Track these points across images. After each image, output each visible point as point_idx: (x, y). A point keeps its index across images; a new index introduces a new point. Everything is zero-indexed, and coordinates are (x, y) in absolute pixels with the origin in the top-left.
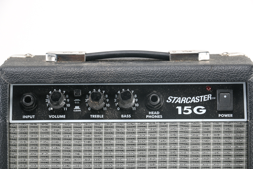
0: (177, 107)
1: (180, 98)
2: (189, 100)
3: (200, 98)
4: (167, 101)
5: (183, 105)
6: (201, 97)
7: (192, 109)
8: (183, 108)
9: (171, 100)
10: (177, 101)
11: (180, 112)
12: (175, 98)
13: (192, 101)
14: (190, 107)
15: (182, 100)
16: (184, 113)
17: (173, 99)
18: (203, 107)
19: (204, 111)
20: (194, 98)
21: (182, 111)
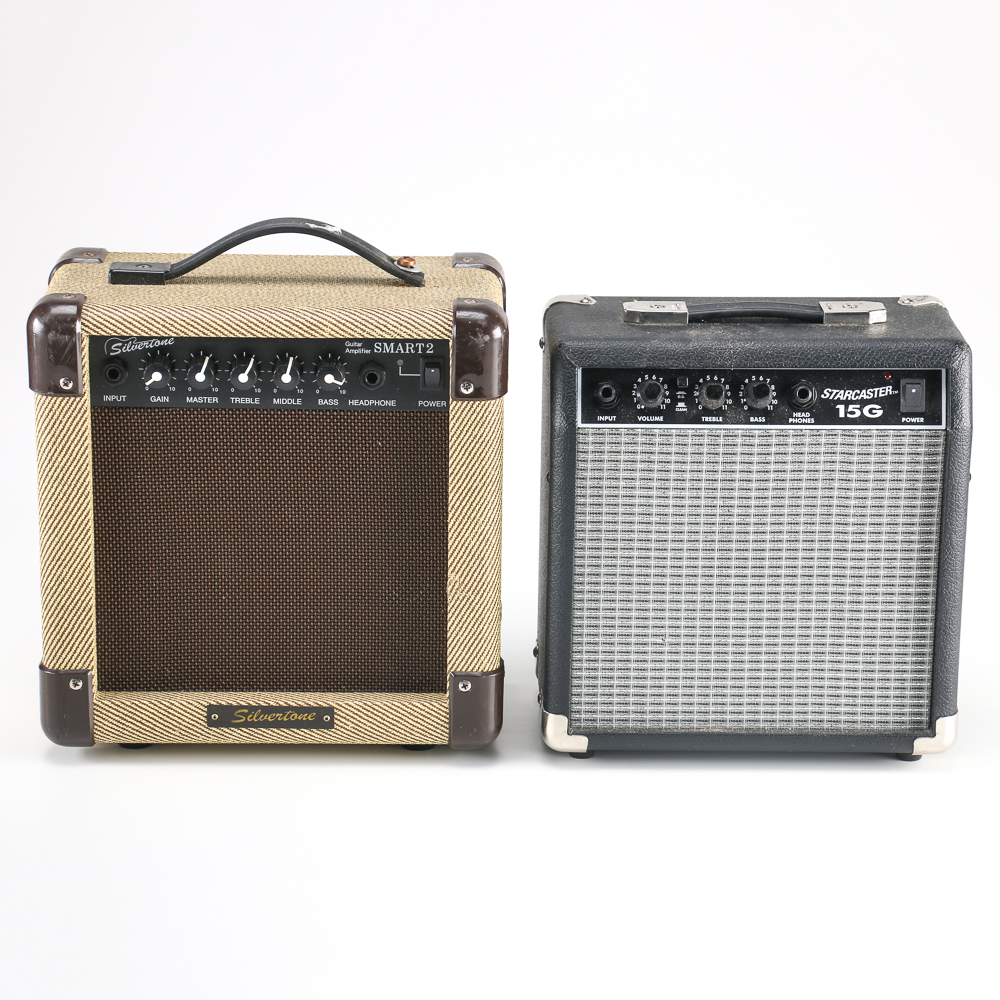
0: (838, 406)
1: (842, 391)
2: (856, 394)
3: (874, 392)
4: (823, 396)
5: (847, 403)
6: (876, 390)
7: (861, 409)
8: (846, 408)
9: (828, 395)
10: (838, 396)
11: (842, 415)
12: (835, 391)
13: (861, 396)
14: (858, 406)
15: (846, 395)
16: (849, 415)
17: (831, 393)
18: (878, 407)
19: (880, 413)
20: (864, 391)
21: (846, 413)
